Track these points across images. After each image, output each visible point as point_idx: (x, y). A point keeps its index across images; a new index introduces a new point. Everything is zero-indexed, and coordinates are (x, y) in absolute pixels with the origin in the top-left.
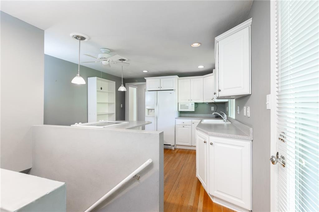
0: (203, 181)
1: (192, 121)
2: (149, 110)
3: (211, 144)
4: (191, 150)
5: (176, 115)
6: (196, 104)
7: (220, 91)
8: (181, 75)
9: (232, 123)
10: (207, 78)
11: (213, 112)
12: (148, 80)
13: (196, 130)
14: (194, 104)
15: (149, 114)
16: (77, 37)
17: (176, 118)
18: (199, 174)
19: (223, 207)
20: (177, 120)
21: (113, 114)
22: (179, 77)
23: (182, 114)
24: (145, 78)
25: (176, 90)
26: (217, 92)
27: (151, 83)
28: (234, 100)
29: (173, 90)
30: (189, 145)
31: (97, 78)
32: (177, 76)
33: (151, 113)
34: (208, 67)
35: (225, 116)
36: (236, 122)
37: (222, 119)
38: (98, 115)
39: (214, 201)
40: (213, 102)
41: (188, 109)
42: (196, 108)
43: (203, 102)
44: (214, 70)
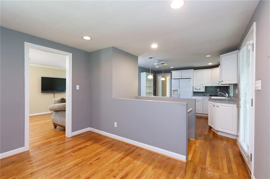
0: (212, 125)
1: (203, 98)
2: (174, 90)
3: (217, 106)
4: (202, 116)
5: (192, 94)
6: (206, 87)
7: (222, 81)
8: (196, 68)
9: (231, 98)
10: (215, 70)
11: (219, 92)
12: (173, 72)
13: (208, 101)
14: (204, 87)
15: (173, 93)
16: (150, 58)
17: (192, 96)
18: (210, 123)
19: (223, 136)
20: (192, 97)
21: (151, 93)
22: (194, 70)
23: (195, 93)
24: (171, 71)
25: (192, 79)
26: (221, 82)
27: (175, 74)
28: (232, 85)
29: (190, 78)
30: (201, 113)
31: (146, 73)
32: (193, 70)
33: (175, 93)
34: (215, 63)
35: (227, 94)
36: (233, 98)
37: (225, 96)
38: (146, 93)
39: (219, 134)
40: (219, 86)
41: (200, 90)
42: (205, 90)
43: (211, 86)
44: (219, 66)
